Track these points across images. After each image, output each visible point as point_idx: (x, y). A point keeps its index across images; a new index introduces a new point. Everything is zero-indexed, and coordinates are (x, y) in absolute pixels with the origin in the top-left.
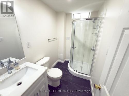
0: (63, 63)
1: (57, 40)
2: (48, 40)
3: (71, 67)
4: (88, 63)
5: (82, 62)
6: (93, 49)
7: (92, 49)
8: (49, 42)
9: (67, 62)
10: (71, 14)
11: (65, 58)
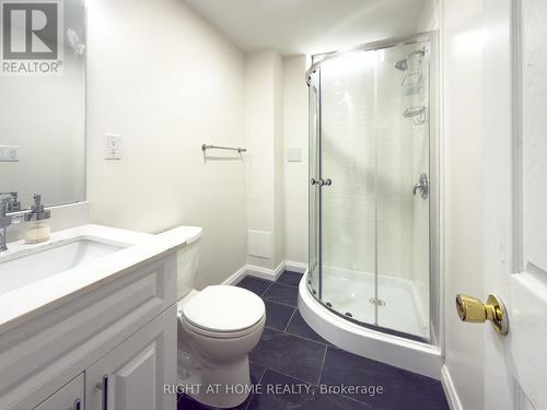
0: (274, 280)
1: (241, 158)
2: (204, 148)
3: (317, 295)
4: (412, 278)
5: (373, 275)
6: (424, 188)
7: (418, 191)
8: (206, 158)
9: (290, 279)
10: (303, 56)
11: (281, 253)
